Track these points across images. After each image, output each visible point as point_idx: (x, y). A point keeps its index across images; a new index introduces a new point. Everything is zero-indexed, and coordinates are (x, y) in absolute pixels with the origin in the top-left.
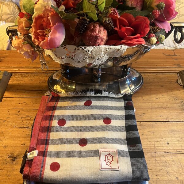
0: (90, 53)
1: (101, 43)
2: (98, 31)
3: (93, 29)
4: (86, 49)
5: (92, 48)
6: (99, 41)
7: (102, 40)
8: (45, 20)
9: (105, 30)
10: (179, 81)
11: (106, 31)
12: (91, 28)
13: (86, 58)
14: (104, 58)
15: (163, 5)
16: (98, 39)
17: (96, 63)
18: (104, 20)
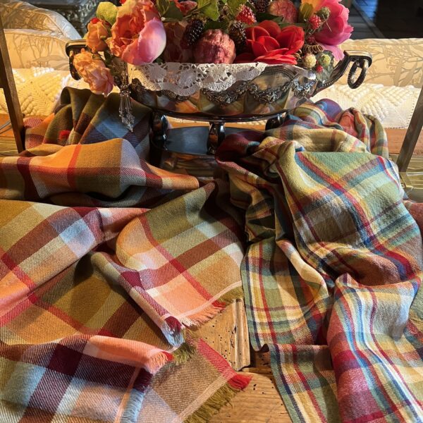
0: (206, 73)
1: (224, 59)
2: (219, 39)
3: (211, 35)
5: (209, 65)
6: (221, 55)
7: (226, 55)
8: (135, 20)
9: (231, 40)
11: (233, 43)
12: (208, 34)
13: (198, 81)
14: (228, 80)
15: (327, 11)
16: (220, 52)
17: (215, 87)
18: (230, 24)
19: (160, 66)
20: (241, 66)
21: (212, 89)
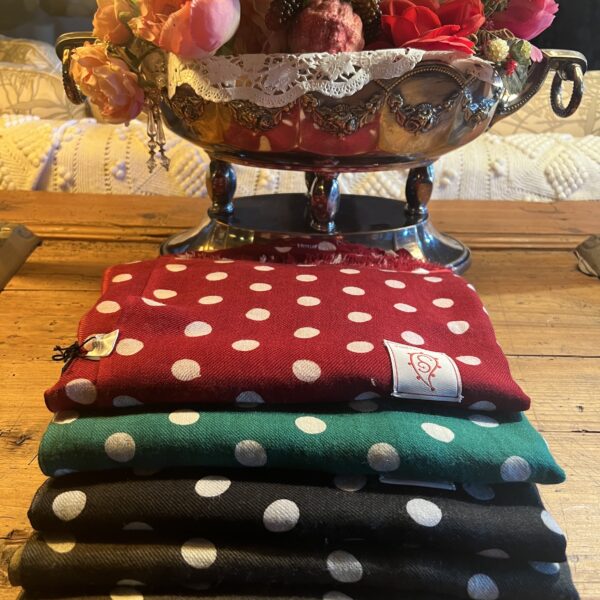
0: (315, 67)
2: (336, 10)
4: (299, 58)
5: (320, 55)
6: (340, 37)
7: (348, 39)
9: (356, 15)
10: (582, 267)
11: (359, 19)
12: (315, 2)
13: (301, 79)
14: (355, 78)
17: (334, 90)
19: (228, 61)
20: (379, 54)
21: (327, 93)
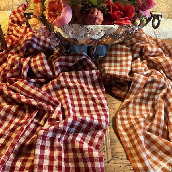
0: (91, 30)
1: (99, 23)
2: (97, 13)
4: (87, 27)
5: (92, 26)
6: (97, 21)
7: (100, 21)
9: (102, 13)
14: (101, 34)
17: (96, 37)
19: (69, 26)
20: (107, 27)
